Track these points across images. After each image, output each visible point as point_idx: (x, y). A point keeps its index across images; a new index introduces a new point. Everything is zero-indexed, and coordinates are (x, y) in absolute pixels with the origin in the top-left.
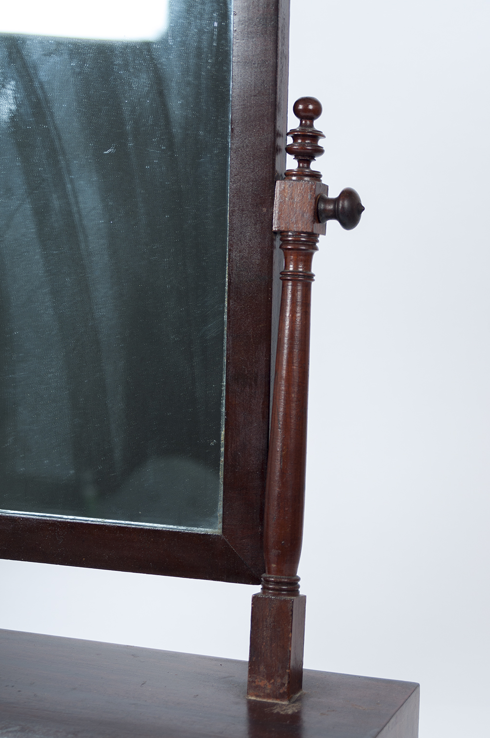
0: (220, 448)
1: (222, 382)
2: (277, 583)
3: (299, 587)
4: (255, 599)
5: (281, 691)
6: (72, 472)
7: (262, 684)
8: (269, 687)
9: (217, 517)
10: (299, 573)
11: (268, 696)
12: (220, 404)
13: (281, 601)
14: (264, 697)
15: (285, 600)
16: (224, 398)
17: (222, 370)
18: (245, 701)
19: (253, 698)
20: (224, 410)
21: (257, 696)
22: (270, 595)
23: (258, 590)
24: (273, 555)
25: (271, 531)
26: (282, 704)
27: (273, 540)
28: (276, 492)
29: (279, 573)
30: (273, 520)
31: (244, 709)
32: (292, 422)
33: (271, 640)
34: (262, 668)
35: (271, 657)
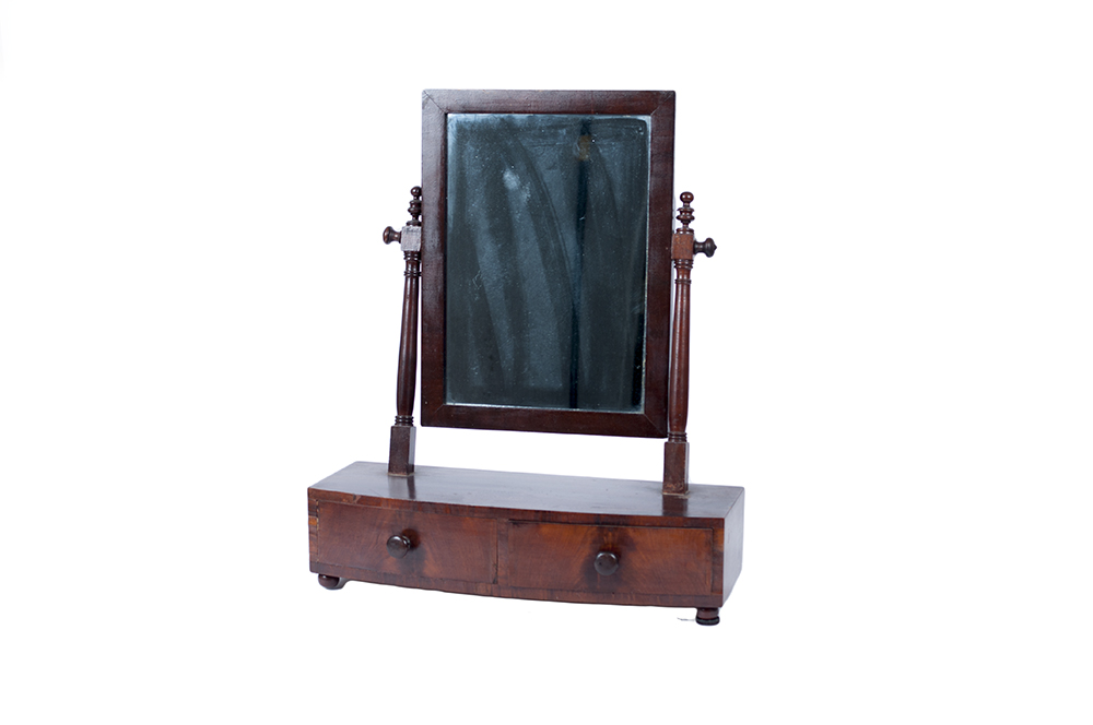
1: (643, 336)
2: (676, 436)
4: (666, 444)
5: (681, 489)
7: (670, 487)
8: (674, 488)
9: (641, 405)
10: (687, 431)
11: (674, 492)
12: (642, 347)
13: (678, 444)
14: (671, 493)
15: (682, 444)
16: (645, 344)
17: (643, 330)
18: (662, 495)
19: (666, 494)
22: (673, 442)
23: (666, 440)
24: (674, 421)
25: (674, 410)
26: (681, 496)
27: (674, 414)
28: (675, 390)
29: (677, 430)
30: (674, 404)
31: (661, 498)
32: (683, 354)
33: (675, 464)
34: (670, 478)
35: (675, 473)
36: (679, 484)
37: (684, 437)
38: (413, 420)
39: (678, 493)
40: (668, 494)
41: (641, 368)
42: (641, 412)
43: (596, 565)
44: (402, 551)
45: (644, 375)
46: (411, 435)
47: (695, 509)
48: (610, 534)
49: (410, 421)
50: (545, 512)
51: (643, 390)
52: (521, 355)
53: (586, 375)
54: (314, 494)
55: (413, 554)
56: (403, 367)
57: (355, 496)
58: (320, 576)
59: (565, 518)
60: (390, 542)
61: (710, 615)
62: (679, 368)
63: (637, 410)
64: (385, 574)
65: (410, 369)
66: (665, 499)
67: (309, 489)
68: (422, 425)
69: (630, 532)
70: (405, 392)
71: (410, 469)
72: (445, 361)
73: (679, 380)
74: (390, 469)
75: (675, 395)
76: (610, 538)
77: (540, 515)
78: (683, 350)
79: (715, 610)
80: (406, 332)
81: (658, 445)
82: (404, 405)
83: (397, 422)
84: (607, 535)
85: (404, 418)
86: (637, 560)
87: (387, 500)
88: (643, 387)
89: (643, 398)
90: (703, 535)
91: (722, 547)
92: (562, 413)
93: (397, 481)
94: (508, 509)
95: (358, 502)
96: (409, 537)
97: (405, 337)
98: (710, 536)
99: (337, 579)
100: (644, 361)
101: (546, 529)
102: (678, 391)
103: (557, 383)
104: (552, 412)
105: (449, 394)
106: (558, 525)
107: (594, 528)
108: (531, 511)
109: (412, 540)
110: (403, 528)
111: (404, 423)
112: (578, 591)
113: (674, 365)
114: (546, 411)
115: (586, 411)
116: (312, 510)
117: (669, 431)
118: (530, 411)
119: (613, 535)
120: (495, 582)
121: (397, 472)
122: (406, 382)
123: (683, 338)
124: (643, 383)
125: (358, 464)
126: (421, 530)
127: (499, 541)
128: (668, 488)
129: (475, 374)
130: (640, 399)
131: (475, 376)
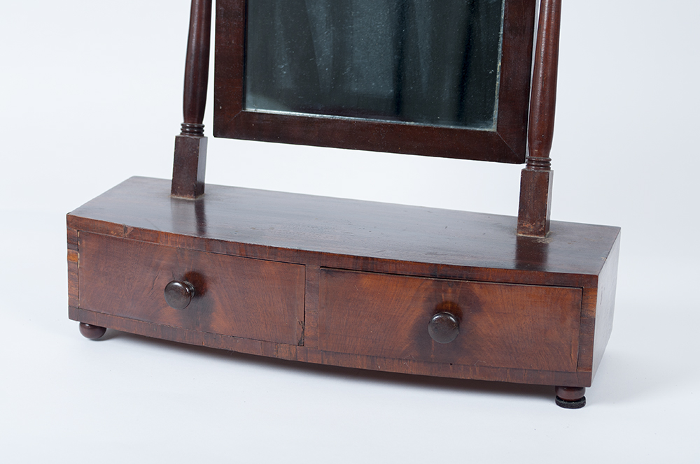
0: (496, 75)
1: (499, 31)
2: (536, 161)
3: (550, 165)
4: (523, 172)
5: (540, 230)
6: (391, 91)
7: (527, 226)
8: (532, 227)
9: (492, 120)
10: (550, 156)
11: (531, 233)
12: (497, 46)
13: (540, 173)
14: (528, 234)
15: (544, 173)
16: (502, 42)
17: (500, 24)
18: (515, 237)
19: (521, 235)
20: (500, 50)
21: (523, 234)
22: (533, 169)
23: (524, 166)
24: (536, 143)
25: (535, 129)
26: (541, 238)
27: (535, 133)
28: (538, 104)
29: (539, 154)
30: (536, 122)
31: (514, 241)
32: (550, 58)
33: (534, 197)
34: (527, 216)
35: (534, 209)
36: (539, 223)
37: (546, 164)
38: (204, 129)
39: (537, 235)
40: (524, 235)
41: (495, 73)
42: (493, 128)
43: (430, 330)
44: (183, 300)
45: (498, 83)
46: (201, 148)
47: (558, 260)
48: (450, 290)
49: (200, 131)
50: (366, 258)
51: (497, 101)
52: (342, 51)
53: (424, 79)
54: (74, 222)
55: (197, 304)
56: (192, 62)
57: (126, 228)
58: (82, 325)
59: (391, 268)
60: (169, 288)
61: (574, 395)
62: (543, 77)
63: (488, 126)
64: (162, 326)
65: (200, 65)
66: (520, 242)
67: (68, 216)
68: (215, 135)
69: (476, 288)
70: (194, 93)
71: (199, 189)
72: (245, 56)
73: (543, 91)
74: (174, 191)
75: (537, 110)
76: (449, 295)
77: (360, 262)
78: (551, 52)
79: (581, 389)
80: (196, 16)
81: (513, 172)
82: (193, 109)
83: (184, 131)
84: (445, 291)
85: (192, 127)
86: (482, 325)
87: (167, 234)
88: (497, 97)
89: (496, 112)
90: (570, 295)
91: (594, 312)
92: (392, 126)
93: (182, 206)
94: (320, 253)
95: (130, 235)
96: (194, 283)
97: (195, 25)
98: (578, 297)
99: (104, 329)
100: (500, 64)
101: (367, 281)
102: (542, 106)
103: (386, 89)
104: (379, 125)
105: (249, 98)
106: (384, 277)
107: (429, 283)
108: (349, 256)
109: (196, 285)
110: (186, 271)
111: (192, 132)
112: (406, 360)
113: (537, 70)
114: (373, 124)
115: (422, 124)
116: (72, 241)
117: (527, 155)
118: (351, 123)
119: (454, 292)
120: (301, 343)
121: (182, 194)
122: (195, 80)
123: (551, 37)
124: (497, 92)
125: (135, 180)
126: (208, 274)
127: (307, 293)
128: (524, 227)
129: (282, 74)
130: (492, 112)
131: (283, 76)
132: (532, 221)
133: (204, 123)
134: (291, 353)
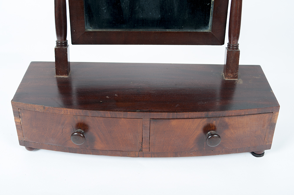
4: (228, 51)
6: (159, 16)
7: (230, 75)
8: (232, 75)
11: (232, 78)
13: (236, 51)
14: (230, 78)
15: (238, 51)
22: (232, 50)
25: (232, 31)
26: (236, 80)
27: (233, 33)
28: (233, 19)
29: (234, 43)
30: (233, 28)
33: (233, 63)
34: (230, 71)
35: (233, 67)
36: (235, 73)
38: (68, 42)
39: (234, 78)
40: (228, 79)
41: (210, 5)
42: (209, 30)
45: (212, 9)
49: (66, 44)
53: (176, 10)
54: (16, 105)
56: (58, 11)
57: (44, 108)
62: (236, 6)
63: (206, 29)
64: (69, 148)
68: (73, 44)
70: (61, 27)
73: (236, 13)
74: (57, 74)
75: (233, 23)
77: (171, 115)
82: (61, 34)
85: (61, 43)
87: (67, 109)
88: (211, 16)
89: (210, 22)
90: (268, 116)
91: (276, 121)
95: (47, 110)
98: (271, 116)
100: (212, 1)
101: (174, 123)
102: (235, 21)
103: (157, 15)
106: (183, 120)
107: (205, 120)
113: (233, 4)
116: (16, 114)
119: (216, 122)
121: (61, 75)
122: (60, 20)
124: (211, 13)
127: (143, 130)
128: (228, 76)
129: (104, 12)
130: (208, 23)
131: (104, 13)
132: (232, 73)
133: (67, 39)
134: (136, 155)
